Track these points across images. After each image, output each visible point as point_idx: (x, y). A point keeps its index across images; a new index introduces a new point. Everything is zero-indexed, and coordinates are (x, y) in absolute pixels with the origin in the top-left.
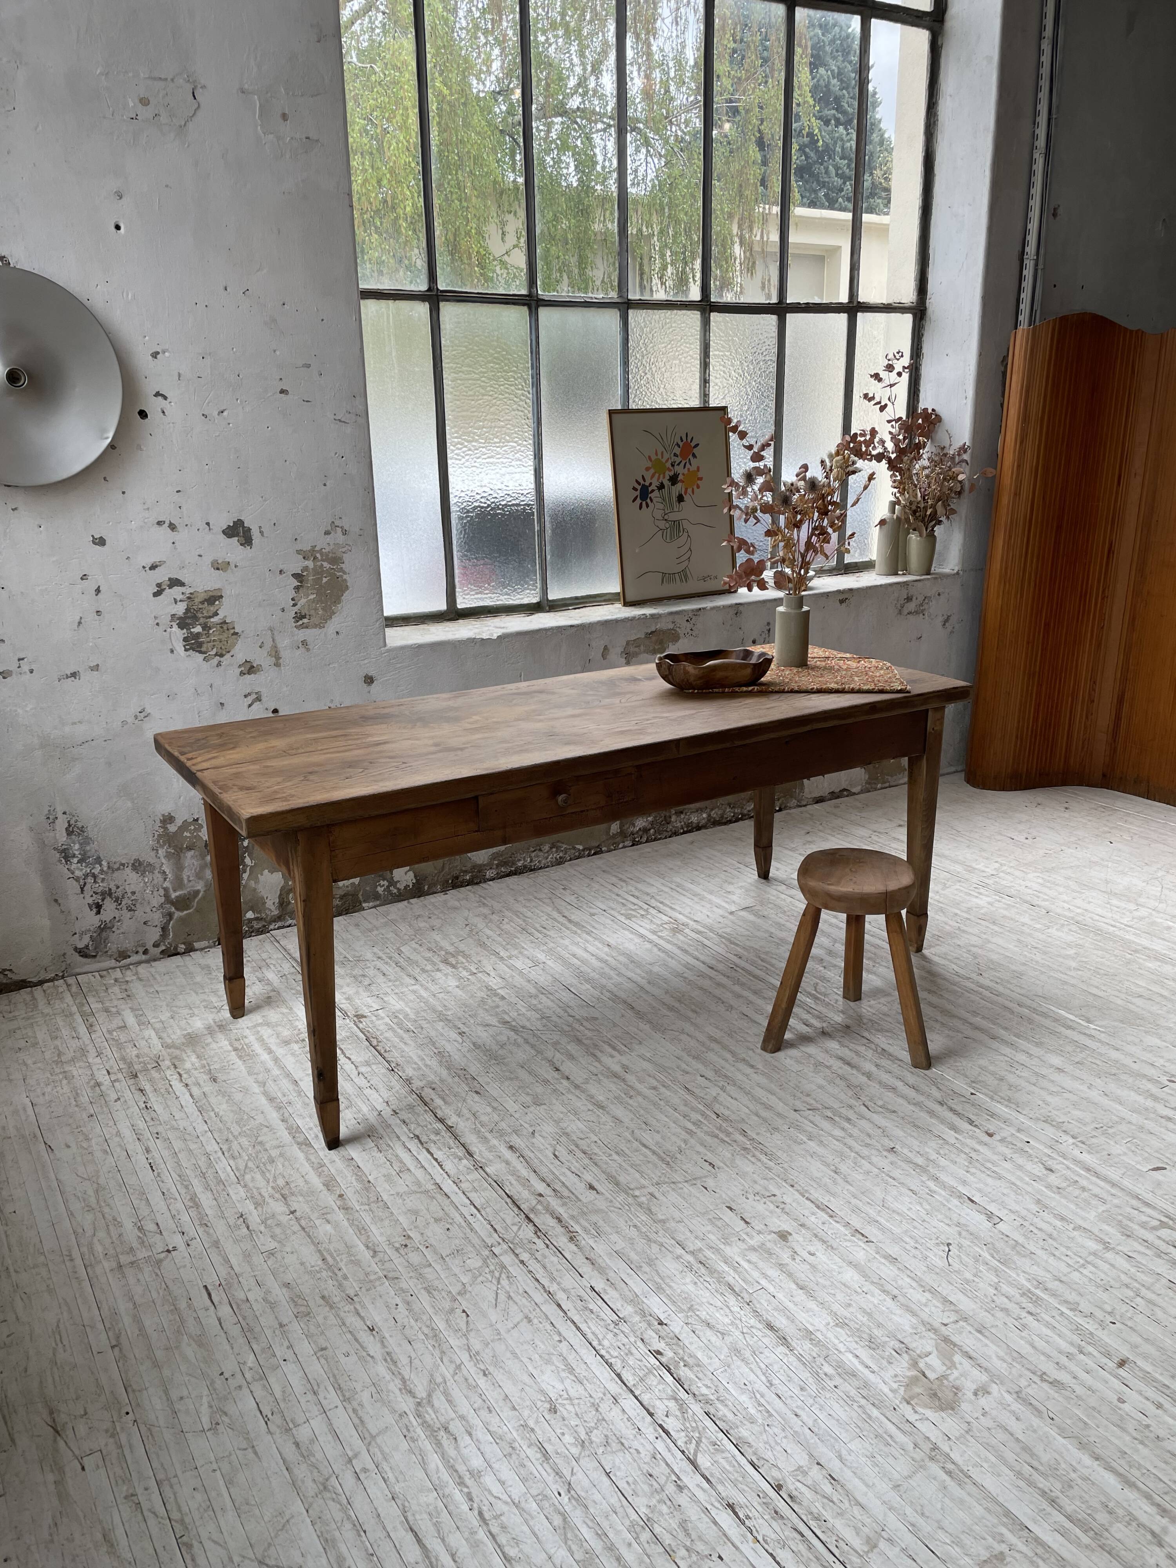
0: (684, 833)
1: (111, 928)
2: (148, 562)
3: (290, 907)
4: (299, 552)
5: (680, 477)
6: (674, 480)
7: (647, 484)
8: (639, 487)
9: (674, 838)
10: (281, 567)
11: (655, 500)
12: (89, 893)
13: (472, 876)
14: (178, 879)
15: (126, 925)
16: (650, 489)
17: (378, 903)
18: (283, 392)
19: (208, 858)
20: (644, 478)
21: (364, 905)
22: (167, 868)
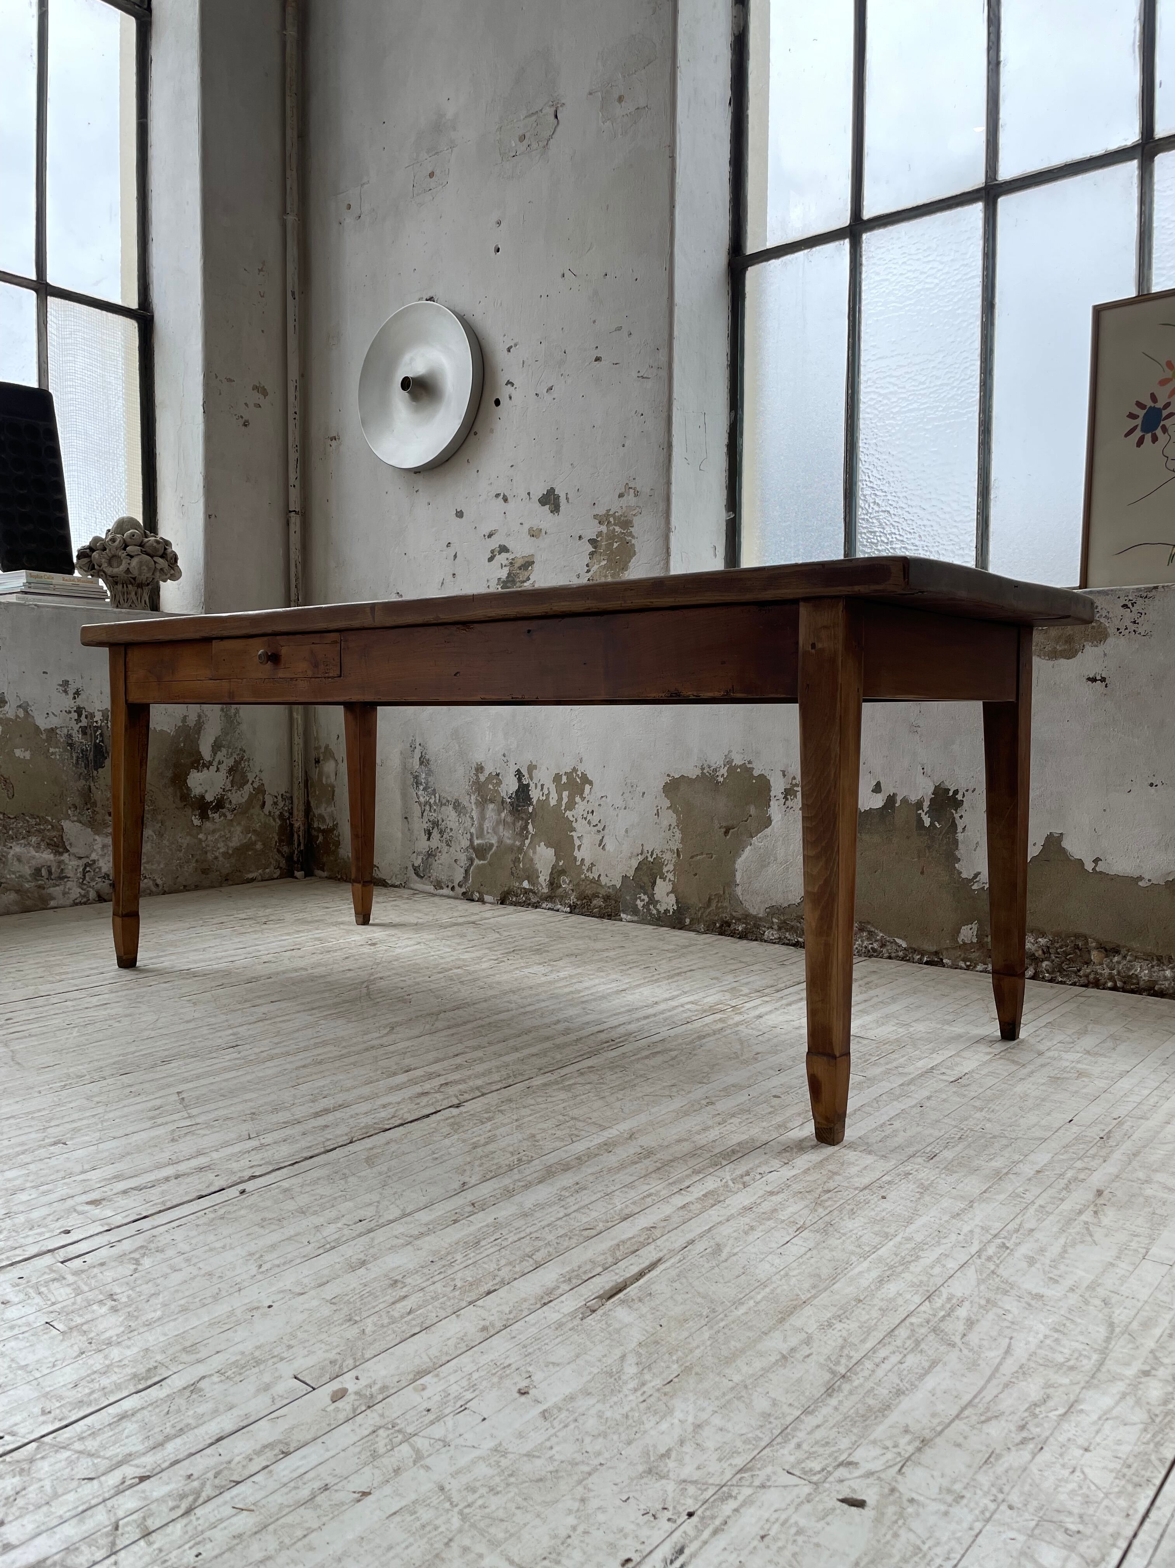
0: (1114, 989)
1: (435, 856)
2: (488, 531)
3: (560, 890)
4: (596, 517)
7: (1159, 405)
8: (1141, 413)
10: (581, 533)
12: (425, 819)
13: (746, 928)
14: (481, 828)
15: (444, 858)
16: (1165, 413)
17: (636, 918)
18: (598, 359)
19: (503, 815)
20: (1154, 398)
21: (623, 916)
22: (475, 814)
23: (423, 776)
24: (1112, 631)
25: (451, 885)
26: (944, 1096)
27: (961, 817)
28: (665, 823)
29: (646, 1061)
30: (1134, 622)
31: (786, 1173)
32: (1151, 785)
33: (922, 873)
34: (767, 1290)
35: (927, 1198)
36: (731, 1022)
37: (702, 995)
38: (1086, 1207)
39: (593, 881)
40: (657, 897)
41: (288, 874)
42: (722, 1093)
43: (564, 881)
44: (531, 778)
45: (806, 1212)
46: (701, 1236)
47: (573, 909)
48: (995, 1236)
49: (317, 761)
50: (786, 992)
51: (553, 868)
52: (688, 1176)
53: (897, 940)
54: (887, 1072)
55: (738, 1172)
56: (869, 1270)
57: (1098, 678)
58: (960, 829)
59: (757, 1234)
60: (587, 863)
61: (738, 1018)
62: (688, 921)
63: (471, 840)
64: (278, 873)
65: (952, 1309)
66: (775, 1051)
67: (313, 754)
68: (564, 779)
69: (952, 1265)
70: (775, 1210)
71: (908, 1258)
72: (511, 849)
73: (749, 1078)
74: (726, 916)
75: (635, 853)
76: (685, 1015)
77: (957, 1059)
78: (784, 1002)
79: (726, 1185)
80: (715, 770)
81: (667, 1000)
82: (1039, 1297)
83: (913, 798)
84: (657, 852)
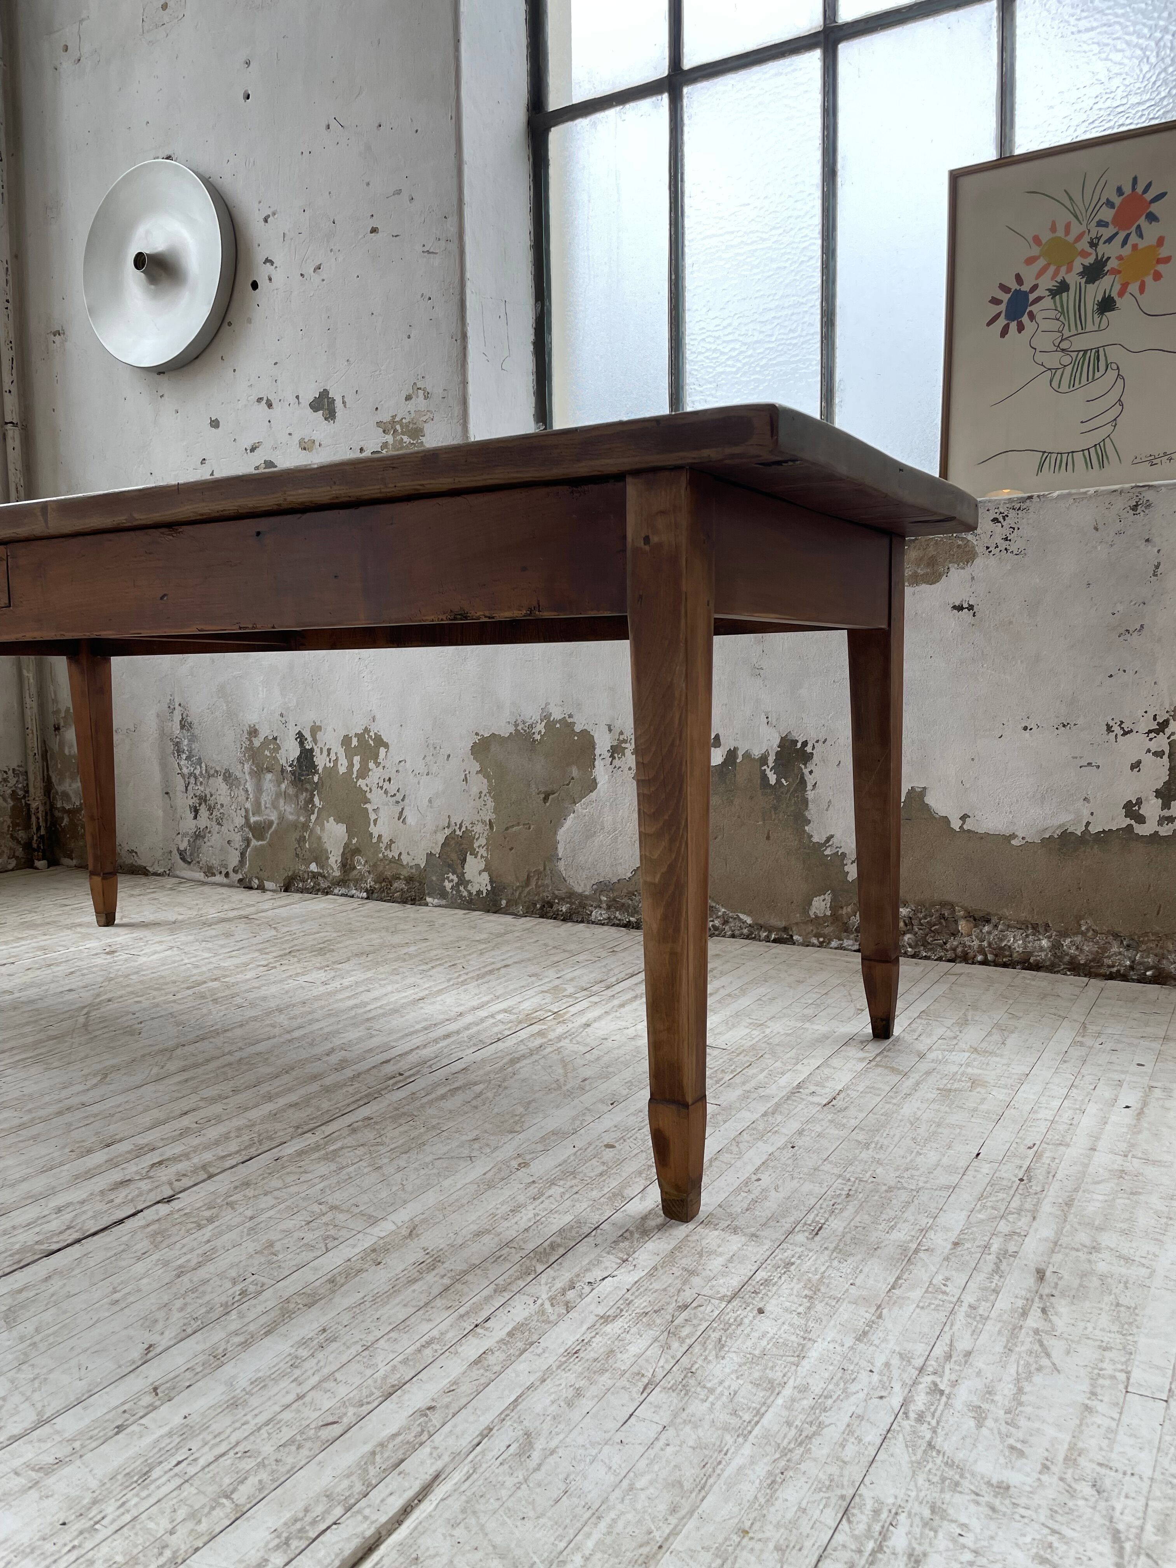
0: (985, 963)
1: (204, 837)
2: (248, 445)
3: (355, 872)
4: (379, 424)
5: (1112, 264)
6: (1093, 272)
7: (1026, 288)
8: (1005, 297)
9: (961, 967)
10: (362, 444)
11: (1038, 318)
12: (191, 793)
13: (570, 909)
14: (257, 803)
15: (214, 840)
16: (1032, 297)
17: (444, 902)
18: (374, 230)
19: (283, 786)
20: (1019, 279)
21: (429, 899)
22: (249, 786)
23: (186, 742)
24: (980, 549)
25: (224, 872)
26: (818, 1129)
27: (811, 772)
28: (475, 790)
29: (442, 1104)
30: (1006, 539)
31: (627, 1277)
32: (1025, 728)
33: (768, 838)
34: (603, 1526)
35: (819, 1307)
36: (552, 1035)
37: (518, 999)
38: (1029, 1301)
39: (393, 861)
40: (467, 877)
41: (27, 864)
42: (540, 1147)
43: (359, 861)
44: (315, 741)
45: (655, 1350)
46: (502, 1418)
47: (371, 895)
48: (921, 1370)
49: (57, 728)
50: (617, 988)
51: (346, 846)
52: (488, 1299)
53: (742, 916)
54: (745, 1096)
55: (559, 1285)
56: (753, 1461)
57: (966, 605)
58: (809, 787)
59: (586, 1404)
60: (385, 840)
61: (560, 1030)
62: (504, 903)
63: (247, 818)
64: (13, 863)
65: (884, 1535)
66: (605, 1076)
67: (51, 720)
68: (355, 742)
69: (872, 1436)
70: (611, 1353)
71: (809, 1430)
72: (295, 825)
73: (574, 1119)
74: (547, 895)
75: (441, 827)
76: (496, 1029)
77: (827, 1071)
78: (616, 1002)
79: (542, 1312)
80: (531, 726)
81: (475, 1009)
82: (1002, 1489)
83: (757, 753)
84: (467, 824)
